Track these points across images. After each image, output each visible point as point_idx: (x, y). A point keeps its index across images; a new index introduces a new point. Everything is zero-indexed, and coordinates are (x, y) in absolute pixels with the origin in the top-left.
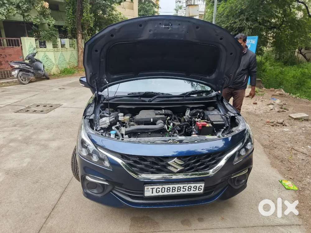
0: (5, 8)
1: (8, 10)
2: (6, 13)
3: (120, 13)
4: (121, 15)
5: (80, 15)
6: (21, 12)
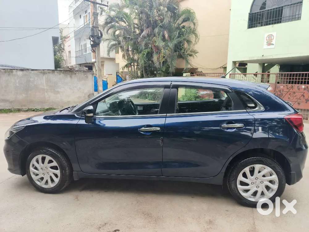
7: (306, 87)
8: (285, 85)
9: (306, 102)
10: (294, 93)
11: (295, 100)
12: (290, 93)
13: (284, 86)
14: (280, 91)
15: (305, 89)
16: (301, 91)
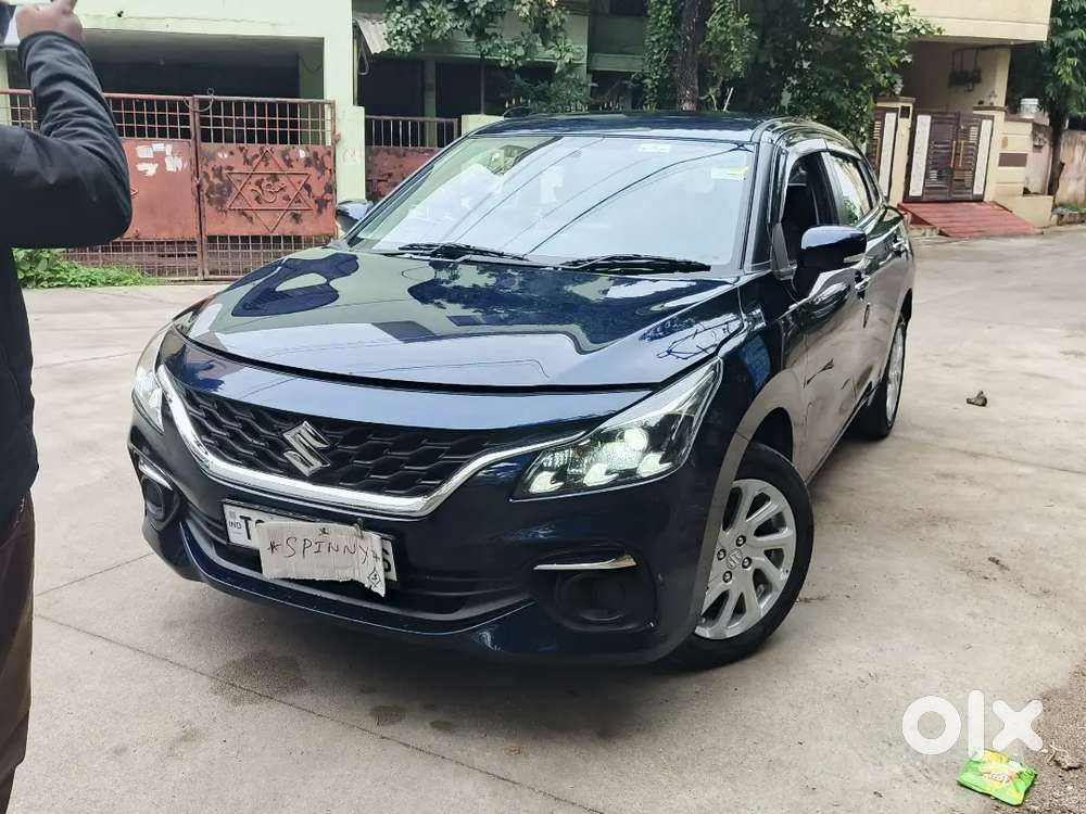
0: (419, 14)
1: (428, 21)
2: (419, 31)
3: (906, 7)
4: (909, 14)
5: (696, 25)
6: (468, 24)
7: (310, 155)
8: (234, 146)
9: (320, 211)
10: (274, 177)
11: (281, 203)
12: (259, 177)
13: (232, 153)
14: (218, 173)
15: (308, 162)
16: (298, 168)
